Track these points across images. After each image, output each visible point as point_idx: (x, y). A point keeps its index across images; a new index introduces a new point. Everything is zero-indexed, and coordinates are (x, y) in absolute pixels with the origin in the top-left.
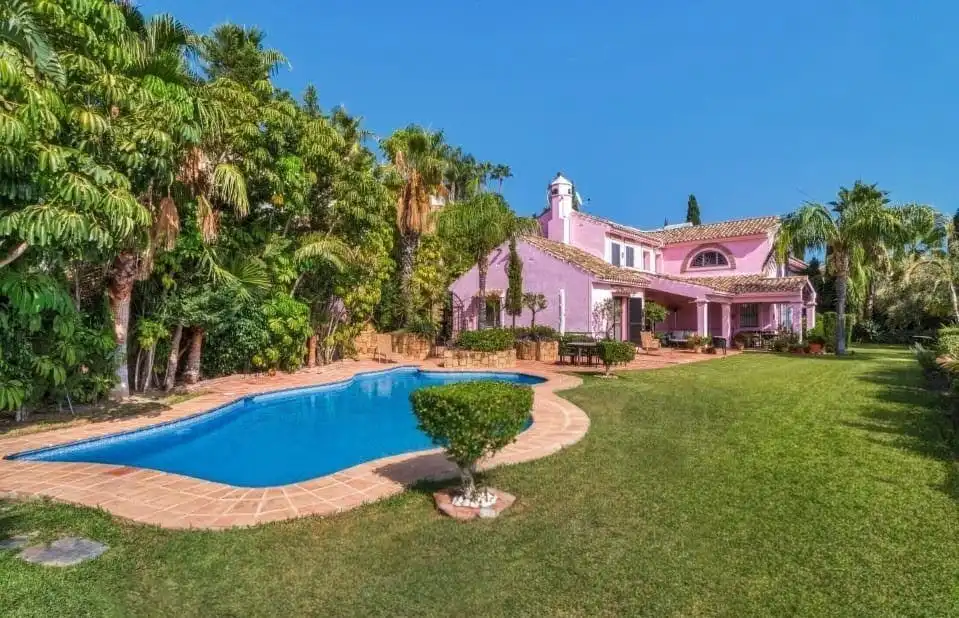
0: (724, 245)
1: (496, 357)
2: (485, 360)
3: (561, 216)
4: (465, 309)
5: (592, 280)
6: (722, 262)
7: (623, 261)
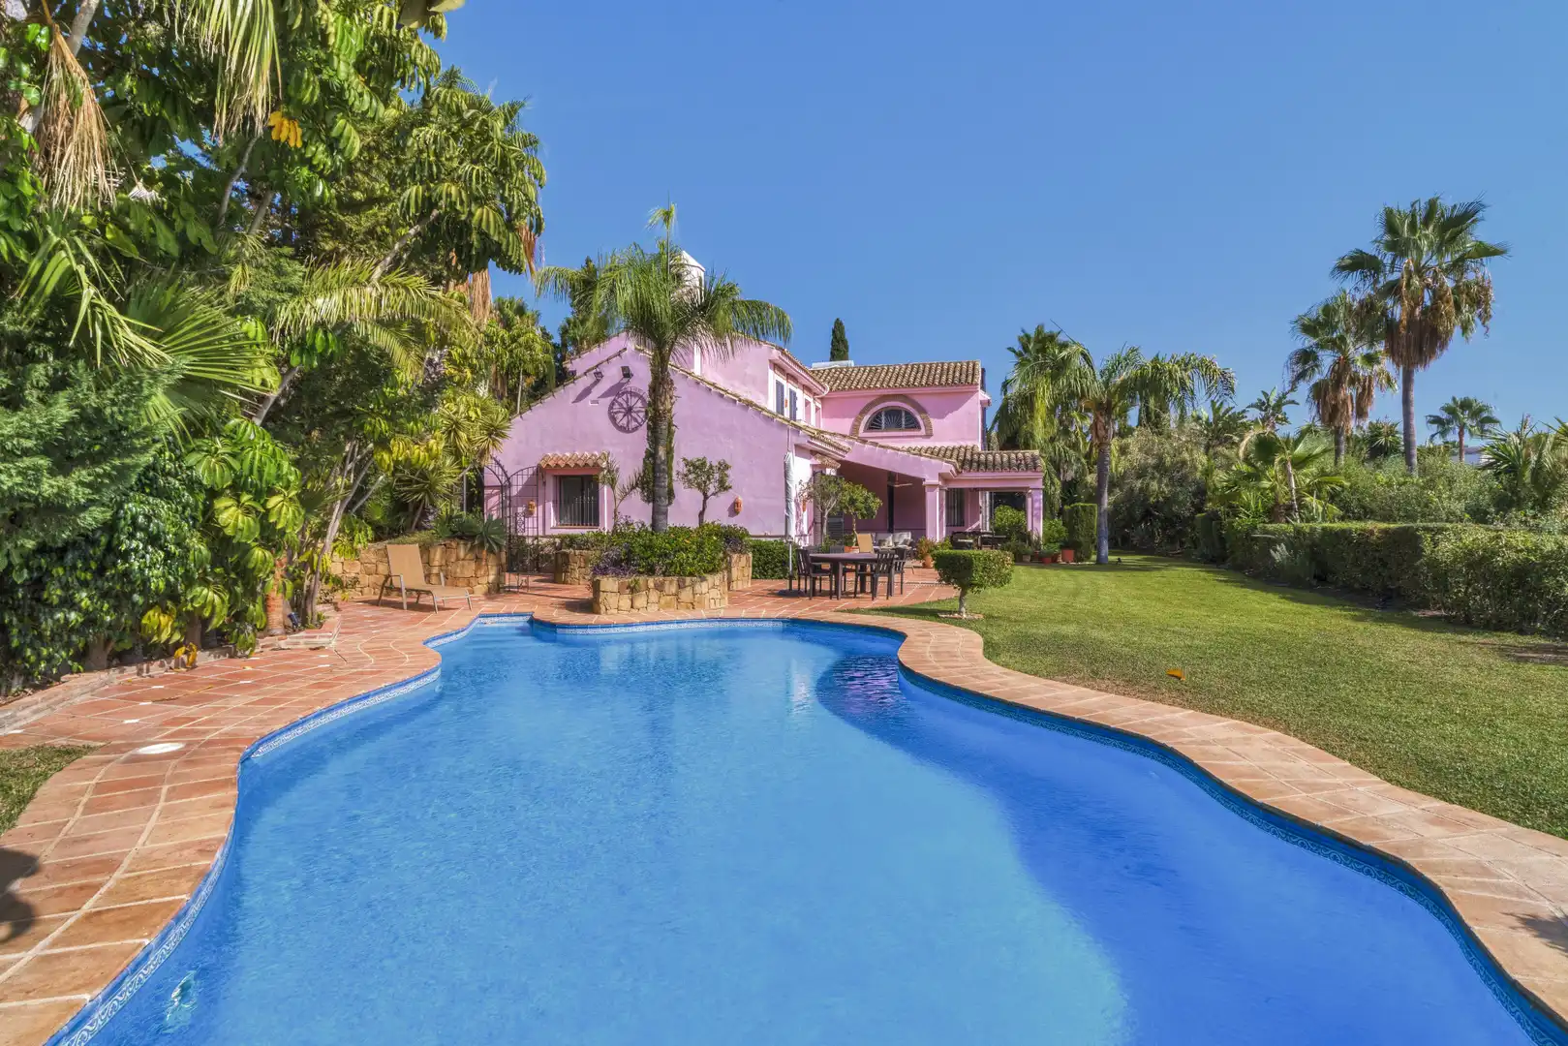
0: (917, 399)
1: (704, 587)
4: (515, 491)
5: (794, 439)
6: (913, 424)
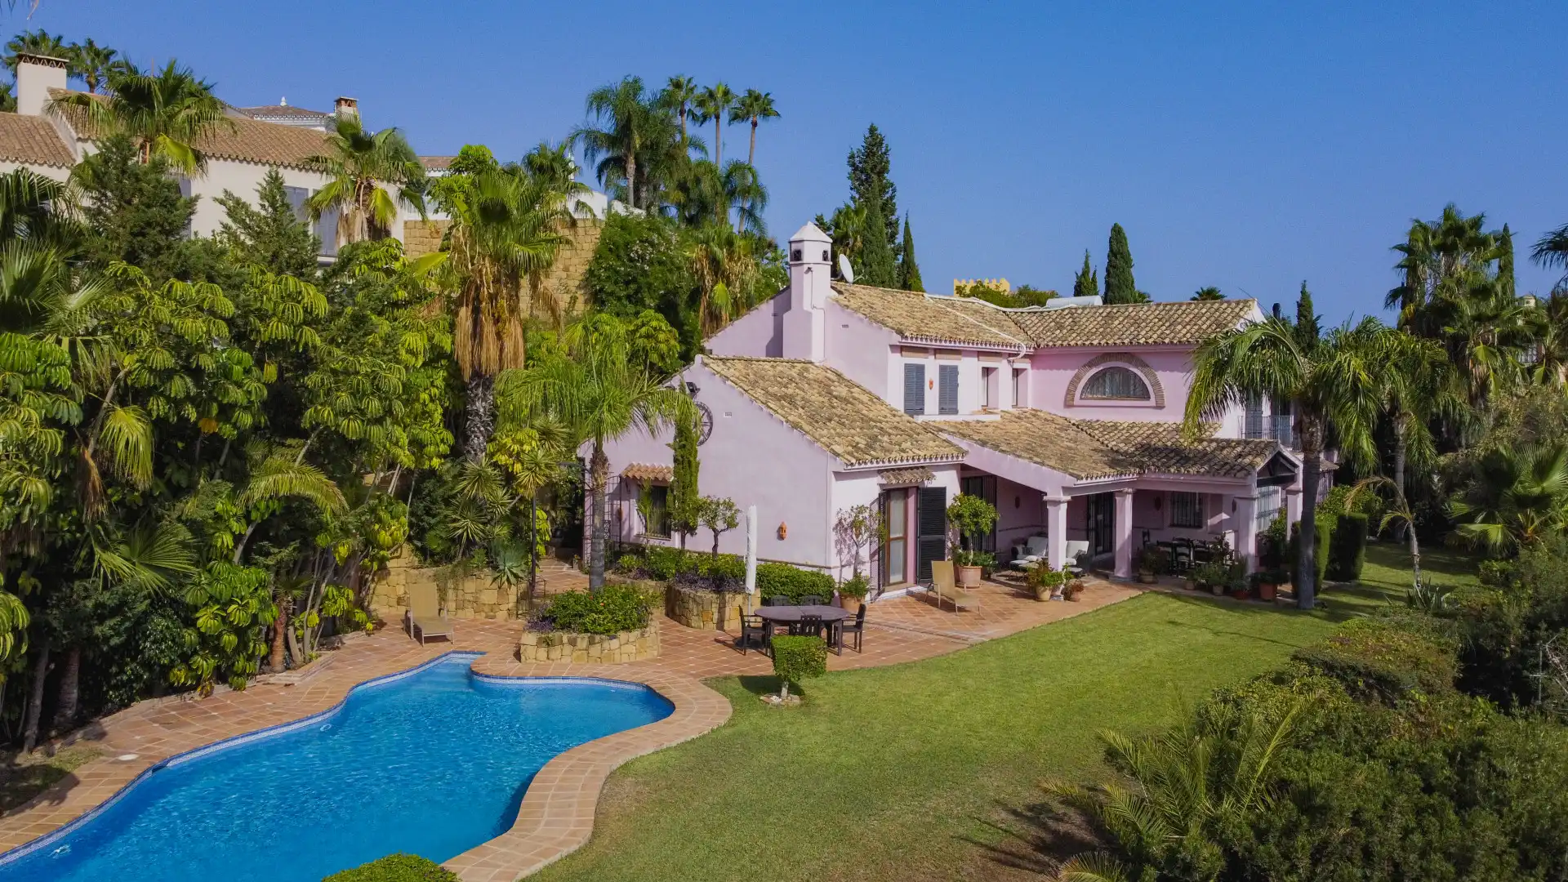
0: (1143, 359)
1: (615, 643)
2: (595, 650)
3: (807, 307)
6: (1140, 392)
7: (932, 398)
